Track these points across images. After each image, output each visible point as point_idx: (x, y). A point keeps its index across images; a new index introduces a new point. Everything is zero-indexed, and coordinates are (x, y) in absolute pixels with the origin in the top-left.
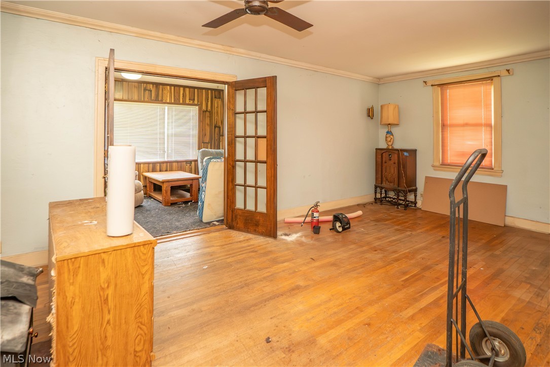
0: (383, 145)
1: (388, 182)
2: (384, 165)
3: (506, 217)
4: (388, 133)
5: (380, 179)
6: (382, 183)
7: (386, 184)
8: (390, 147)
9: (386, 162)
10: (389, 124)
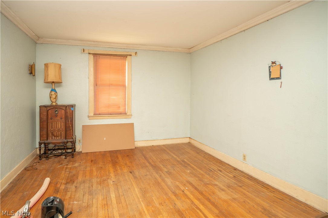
0: (47, 102)
1: (55, 136)
2: (50, 121)
3: (135, 142)
4: (52, 90)
5: (45, 136)
6: (47, 139)
7: (52, 138)
8: (54, 104)
9: (51, 119)
10: (53, 82)
